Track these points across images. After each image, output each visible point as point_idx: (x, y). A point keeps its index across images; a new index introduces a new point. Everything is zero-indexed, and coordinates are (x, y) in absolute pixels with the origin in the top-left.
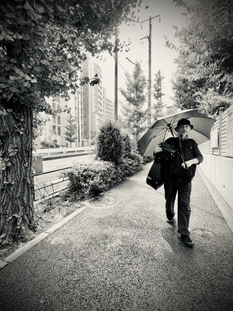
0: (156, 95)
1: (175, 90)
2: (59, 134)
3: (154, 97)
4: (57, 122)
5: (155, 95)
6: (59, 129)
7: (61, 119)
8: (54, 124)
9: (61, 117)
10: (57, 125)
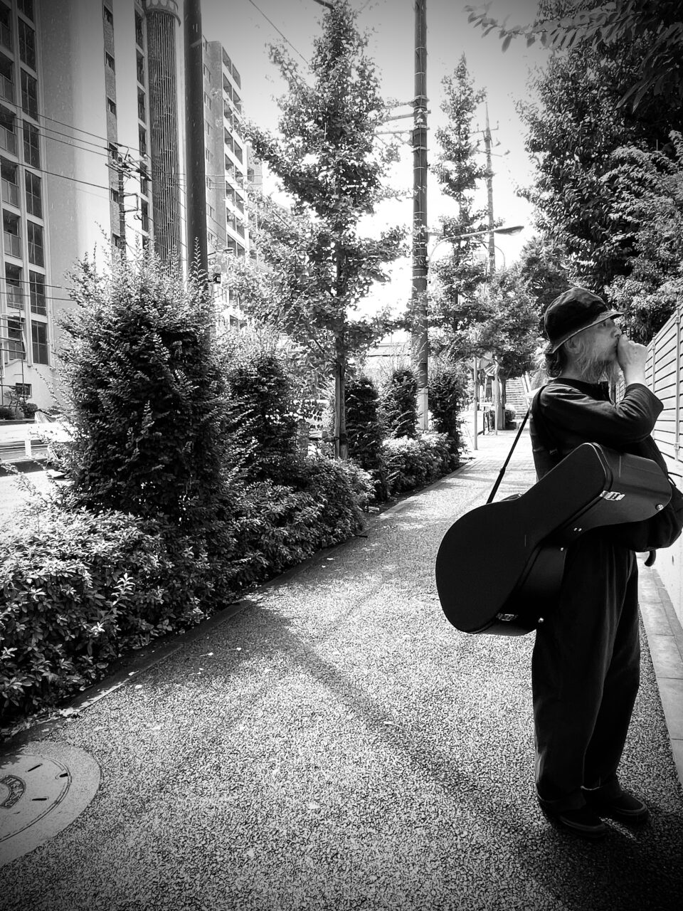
0: (454, 176)
1: (542, 156)
2: (41, 357)
3: (445, 185)
4: (27, 301)
5: (445, 177)
6: (40, 333)
7: (49, 292)
8: (13, 312)
9: (48, 281)
10: (29, 316)
